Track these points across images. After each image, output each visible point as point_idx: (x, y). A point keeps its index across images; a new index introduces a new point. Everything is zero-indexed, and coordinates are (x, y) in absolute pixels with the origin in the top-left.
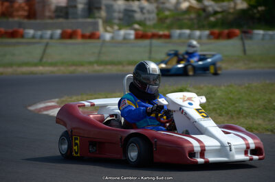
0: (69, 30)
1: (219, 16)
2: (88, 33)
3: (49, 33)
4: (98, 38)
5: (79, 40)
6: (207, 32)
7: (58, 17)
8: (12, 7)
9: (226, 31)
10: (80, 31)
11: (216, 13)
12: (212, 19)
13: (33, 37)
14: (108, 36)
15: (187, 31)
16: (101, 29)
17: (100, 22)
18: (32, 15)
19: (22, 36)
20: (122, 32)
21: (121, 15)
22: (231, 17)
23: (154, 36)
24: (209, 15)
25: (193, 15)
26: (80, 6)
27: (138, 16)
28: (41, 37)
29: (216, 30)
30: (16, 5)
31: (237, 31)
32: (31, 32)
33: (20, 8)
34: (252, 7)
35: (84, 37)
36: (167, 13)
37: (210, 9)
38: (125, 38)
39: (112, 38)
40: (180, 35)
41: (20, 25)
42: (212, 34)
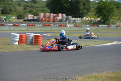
0: (60, 25)
1: (94, 22)
2: (64, 25)
3: (56, 25)
4: (66, 26)
5: (63, 27)
6: (89, 25)
7: (59, 22)
8: (49, 19)
9: (93, 25)
10: (63, 25)
11: (94, 21)
12: (93, 22)
13: (53, 26)
14: (68, 26)
15: (85, 25)
16: (67, 24)
17: (67, 23)
18: (54, 21)
19: (51, 26)
20: (72, 25)
21: (73, 21)
22: (97, 22)
23: (78, 26)
24: (92, 21)
25: (89, 21)
26: (64, 19)
27: (76, 21)
28: (55, 26)
29: (91, 25)
30: (51, 19)
31: (96, 25)
32: (53, 25)
33: (52, 20)
34: (101, 20)
35: (63, 26)
36: (83, 21)
37: (92, 20)
38: (72, 26)
39: (69, 26)
40: (84, 26)
41: (51, 24)
42: (91, 26)
